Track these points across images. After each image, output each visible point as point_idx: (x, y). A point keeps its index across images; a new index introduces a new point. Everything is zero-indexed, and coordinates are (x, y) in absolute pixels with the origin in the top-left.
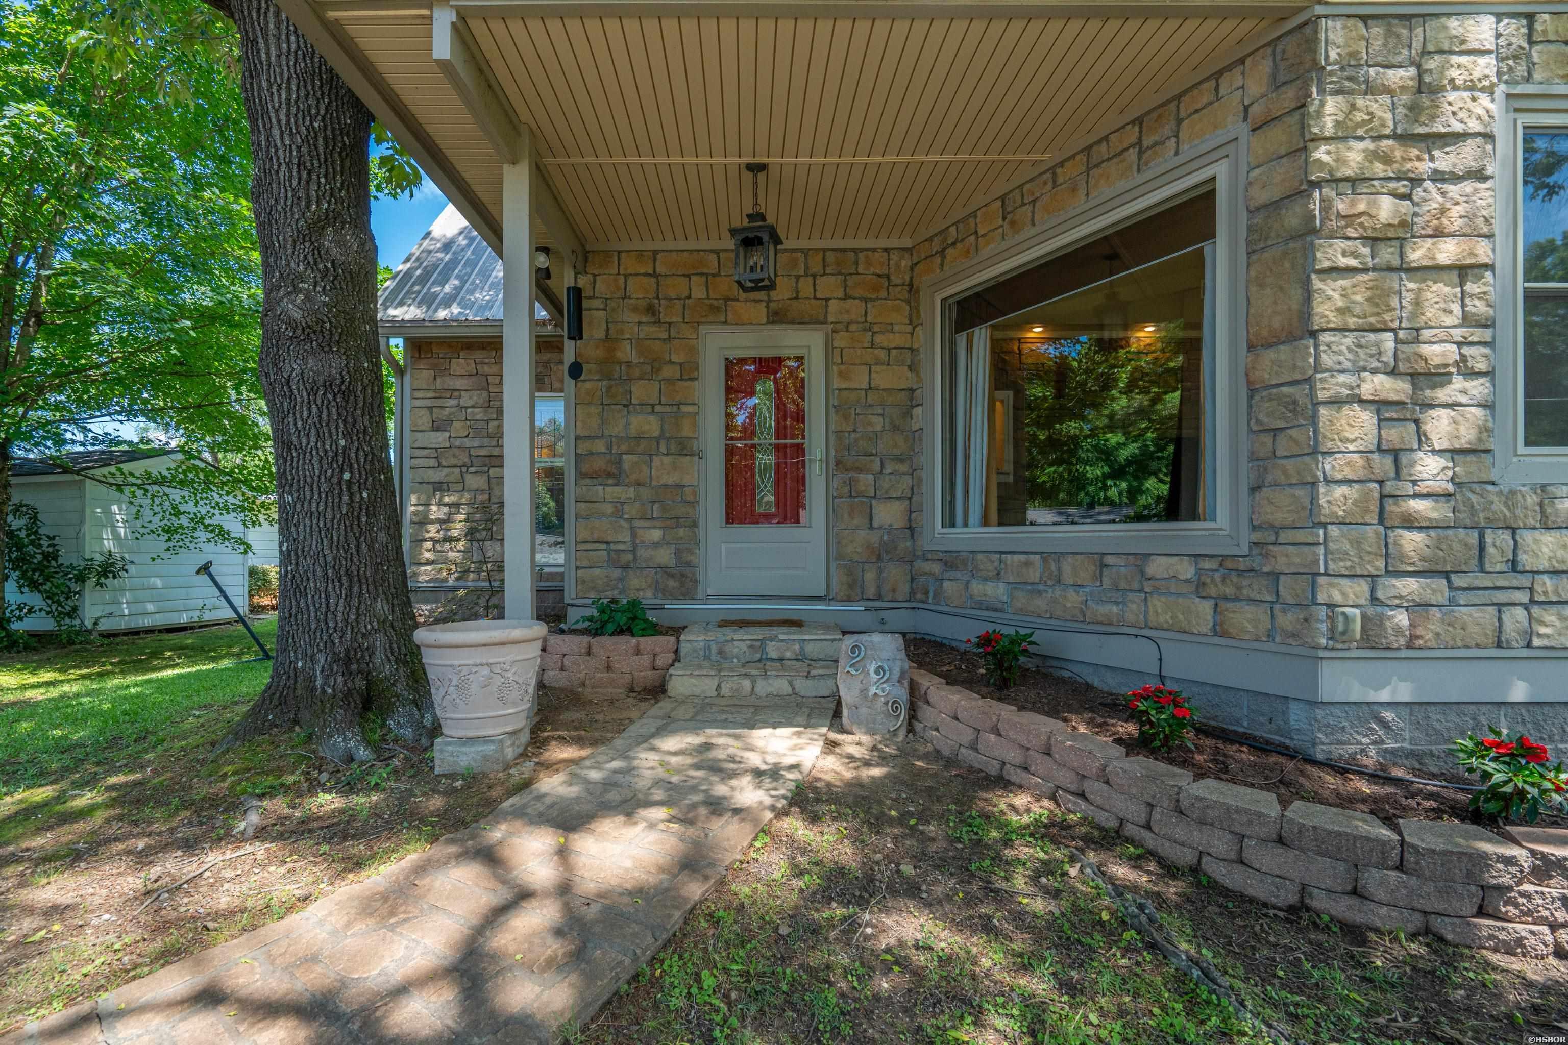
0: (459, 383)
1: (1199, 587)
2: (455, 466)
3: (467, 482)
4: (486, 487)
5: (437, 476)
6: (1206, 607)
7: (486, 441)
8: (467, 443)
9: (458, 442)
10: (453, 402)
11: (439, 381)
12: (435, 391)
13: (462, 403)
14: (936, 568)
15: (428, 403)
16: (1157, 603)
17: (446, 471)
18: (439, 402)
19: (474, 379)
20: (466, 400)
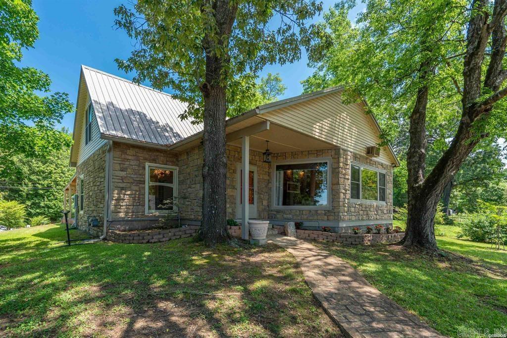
0: (130, 157)
1: (325, 214)
2: (128, 183)
3: (132, 188)
4: (138, 189)
5: (121, 185)
6: (326, 217)
7: (139, 176)
8: (132, 176)
9: (129, 175)
10: (128, 163)
11: (123, 156)
12: (122, 159)
13: (131, 163)
14: (275, 213)
15: (119, 162)
16: (319, 217)
17: (125, 184)
18: (123, 162)
19: (135, 157)
20: (132, 163)
